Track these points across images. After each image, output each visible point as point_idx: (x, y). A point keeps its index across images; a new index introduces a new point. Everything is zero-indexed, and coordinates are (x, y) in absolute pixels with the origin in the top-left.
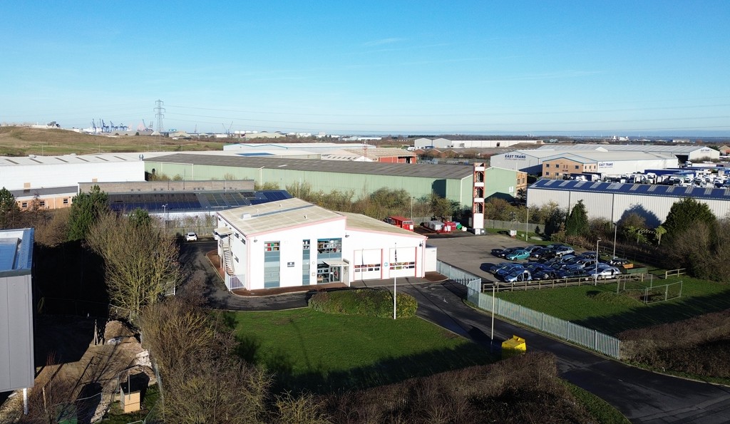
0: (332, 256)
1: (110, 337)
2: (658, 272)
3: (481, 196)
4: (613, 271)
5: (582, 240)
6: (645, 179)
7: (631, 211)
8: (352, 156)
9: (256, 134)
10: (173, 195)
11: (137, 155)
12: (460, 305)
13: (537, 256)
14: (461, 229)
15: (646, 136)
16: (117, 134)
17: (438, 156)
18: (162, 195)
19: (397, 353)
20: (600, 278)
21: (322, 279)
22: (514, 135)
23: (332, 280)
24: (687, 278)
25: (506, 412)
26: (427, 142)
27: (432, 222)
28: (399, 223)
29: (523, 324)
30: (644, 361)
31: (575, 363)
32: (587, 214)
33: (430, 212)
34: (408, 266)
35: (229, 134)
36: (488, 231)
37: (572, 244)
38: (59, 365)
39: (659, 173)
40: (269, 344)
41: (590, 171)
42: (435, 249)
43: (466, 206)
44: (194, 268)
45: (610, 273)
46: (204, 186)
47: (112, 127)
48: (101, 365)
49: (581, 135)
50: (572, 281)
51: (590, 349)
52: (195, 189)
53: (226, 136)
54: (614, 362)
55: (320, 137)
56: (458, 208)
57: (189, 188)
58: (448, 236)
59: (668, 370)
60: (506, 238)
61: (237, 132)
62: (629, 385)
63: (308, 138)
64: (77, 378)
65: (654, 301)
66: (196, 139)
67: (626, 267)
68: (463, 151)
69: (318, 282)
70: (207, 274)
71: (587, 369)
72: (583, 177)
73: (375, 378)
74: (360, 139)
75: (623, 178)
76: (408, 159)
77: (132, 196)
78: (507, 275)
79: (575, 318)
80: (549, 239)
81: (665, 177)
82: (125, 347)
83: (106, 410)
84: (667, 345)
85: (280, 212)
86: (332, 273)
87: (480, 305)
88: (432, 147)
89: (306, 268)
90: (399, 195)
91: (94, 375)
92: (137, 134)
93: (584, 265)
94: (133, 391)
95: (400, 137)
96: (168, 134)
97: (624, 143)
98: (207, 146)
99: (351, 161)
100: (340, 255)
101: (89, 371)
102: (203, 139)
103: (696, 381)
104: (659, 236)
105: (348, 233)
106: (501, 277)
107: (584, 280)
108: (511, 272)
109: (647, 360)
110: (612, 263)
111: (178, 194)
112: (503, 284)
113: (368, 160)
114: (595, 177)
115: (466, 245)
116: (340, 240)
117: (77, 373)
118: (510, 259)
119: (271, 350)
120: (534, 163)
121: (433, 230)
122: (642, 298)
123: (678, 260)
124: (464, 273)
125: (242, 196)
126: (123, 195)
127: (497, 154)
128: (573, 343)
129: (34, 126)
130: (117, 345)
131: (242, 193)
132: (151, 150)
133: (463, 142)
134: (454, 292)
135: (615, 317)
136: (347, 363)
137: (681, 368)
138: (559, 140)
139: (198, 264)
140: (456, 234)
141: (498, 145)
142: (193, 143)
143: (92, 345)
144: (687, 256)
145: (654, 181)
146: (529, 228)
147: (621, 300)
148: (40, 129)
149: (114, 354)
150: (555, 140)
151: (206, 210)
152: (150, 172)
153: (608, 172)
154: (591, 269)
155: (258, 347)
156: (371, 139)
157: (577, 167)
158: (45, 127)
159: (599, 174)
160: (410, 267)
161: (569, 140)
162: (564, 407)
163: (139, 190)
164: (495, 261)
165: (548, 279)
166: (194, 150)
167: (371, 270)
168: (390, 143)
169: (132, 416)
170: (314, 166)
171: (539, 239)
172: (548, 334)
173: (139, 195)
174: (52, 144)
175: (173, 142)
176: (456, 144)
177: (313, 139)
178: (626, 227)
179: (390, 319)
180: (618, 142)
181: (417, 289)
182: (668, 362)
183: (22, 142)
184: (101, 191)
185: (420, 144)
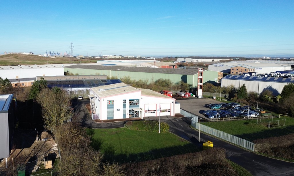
0: (135, 107)
1: (43, 138)
2: (276, 115)
3: (201, 82)
4: (256, 114)
5: (244, 101)
6: (275, 75)
7: (266, 89)
8: (149, 65)
9: (111, 57)
10: (74, 81)
11: (61, 65)
12: (188, 128)
13: (224, 107)
14: (193, 96)
15: (278, 57)
16: (56, 57)
17: (187, 65)
18: (69, 81)
19: (159, 147)
20: (250, 117)
21: (131, 116)
22: (220, 56)
23: (135, 116)
24: (289, 117)
25: (201, 172)
26: (183, 60)
27: (180, 93)
28: (166, 93)
29: (214, 136)
30: (265, 153)
31: (234, 153)
32: (247, 90)
33: (180, 89)
34: (167, 111)
35: (100, 57)
36: (204, 97)
37: (240, 103)
38: (22, 149)
39: (282, 72)
40: (106, 142)
41: (251, 72)
42: (179, 104)
43: (195, 86)
44: (80, 111)
45: (255, 115)
46: (86, 78)
47: (54, 54)
48: (38, 150)
49: (250, 56)
50: (238, 118)
51: (242, 147)
52: (83, 79)
53: (99, 57)
54: (252, 153)
55: (138, 57)
56: (192, 87)
57: (80, 78)
58: (187, 99)
59: (275, 157)
60: (211, 100)
61: (104, 56)
62: (257, 162)
63: (133, 58)
64: (28, 154)
65: (273, 127)
66: (87, 58)
67: (262, 112)
68: (197, 63)
69: (130, 117)
70: (85, 113)
71: (239, 156)
72: (248, 74)
73: (149, 157)
74: (154, 58)
75: (266, 75)
76: (174, 66)
77: (58, 81)
78: (210, 115)
79: (237, 134)
80: (230, 100)
81: (284, 74)
82: (49, 142)
83: (38, 167)
84: (276, 146)
85: (115, 88)
86: (135, 114)
87: (196, 128)
88: (184, 61)
89: (125, 111)
90: (167, 82)
91: (35, 153)
92: (64, 57)
93: (244, 112)
94: (49, 160)
95: (171, 57)
96: (76, 56)
97: (268, 60)
98: (91, 62)
99: (149, 67)
100: (139, 106)
101: (33, 152)
102: (90, 58)
103: (287, 161)
104: (278, 100)
105: (142, 97)
106: (207, 116)
107: (243, 118)
108: (211, 114)
109: (266, 152)
110: (256, 111)
111: (76, 81)
112: (208, 119)
113: (156, 67)
114: (253, 74)
115: (194, 103)
116: (139, 100)
117: (29, 152)
118: (212, 109)
119: (107, 145)
120: (227, 68)
121: (181, 96)
122: (268, 126)
123: (285, 110)
124: (191, 114)
125: (102, 82)
126: (54, 81)
127: (212, 64)
128: (235, 144)
129: (23, 54)
130: (45, 141)
131: (102, 81)
132: (68, 63)
133: (198, 59)
134: (186, 122)
135: (255, 134)
136: (137, 151)
137: (281, 156)
138: (240, 58)
139: (82, 109)
140: (191, 98)
141: (213, 61)
142: (85, 60)
143: (35, 141)
144: (289, 108)
145: (279, 76)
146: (221, 95)
147: (258, 127)
148: (25, 55)
149: (44, 145)
150: (238, 59)
151: (86, 87)
152: (66, 72)
153: (259, 72)
154: (247, 113)
155: (102, 143)
156: (159, 58)
157: (246, 70)
158: (27, 54)
159: (255, 73)
160: (168, 112)
161: (245, 58)
162: (226, 171)
163: (60, 79)
164: (206, 109)
165: (227, 117)
166: (86, 63)
167: (152, 112)
168: (167, 60)
169: (48, 170)
170: (132, 70)
171: (226, 100)
172: (224, 140)
173: (60, 81)
174: (29, 61)
175: (78, 60)
176: (195, 60)
177: (135, 58)
178: (264, 96)
179: (158, 133)
180: (266, 59)
181: (171, 121)
182: (275, 153)
183: (18, 60)
184: (44, 80)
185: (180, 60)
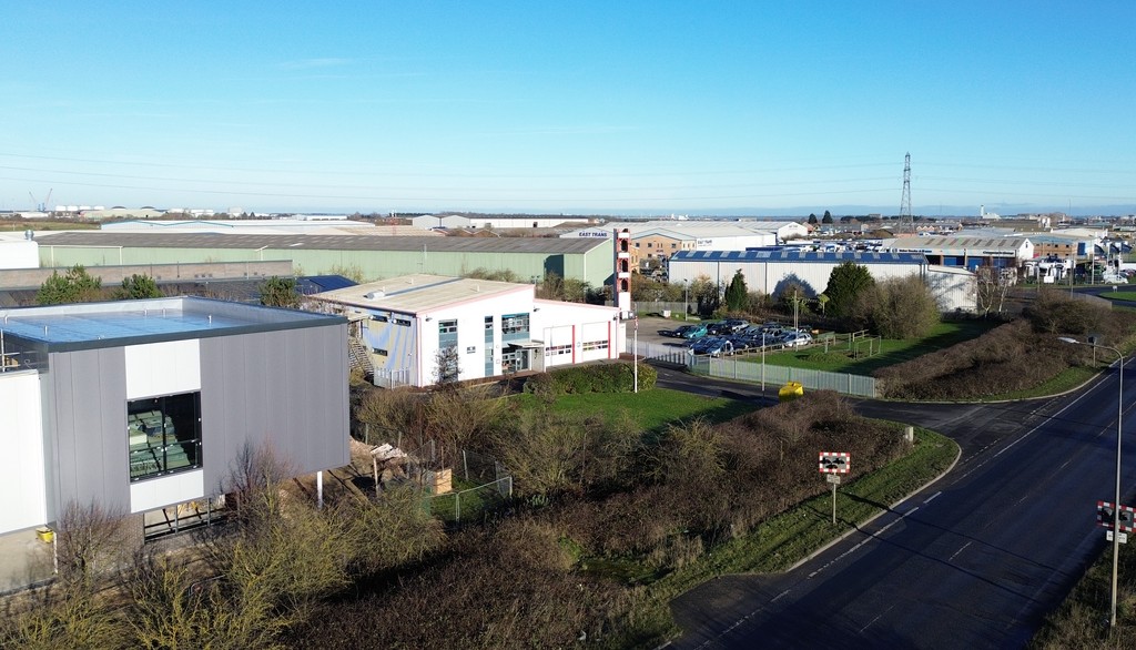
0: (521, 336)
7: (784, 281)
13: (714, 332)
21: (507, 368)
23: (519, 368)
32: (746, 286)
34: (601, 345)
36: (637, 314)
42: (624, 325)
45: (804, 339)
54: (872, 400)
60: (660, 320)
65: (860, 358)
67: (814, 332)
69: (503, 371)
86: (518, 359)
87: (711, 373)
89: (489, 354)
93: (774, 335)
104: (823, 305)
105: (537, 305)
107: (781, 348)
109: (898, 395)
110: (797, 330)
118: (688, 338)
122: (852, 356)
133: (489, 221)
134: (668, 368)
141: (536, 226)
150: (602, 220)
154: (784, 337)
157: (674, 245)
160: (603, 347)
164: (674, 340)
167: (562, 352)
169: (446, 497)
171: (697, 319)
179: (631, 393)
